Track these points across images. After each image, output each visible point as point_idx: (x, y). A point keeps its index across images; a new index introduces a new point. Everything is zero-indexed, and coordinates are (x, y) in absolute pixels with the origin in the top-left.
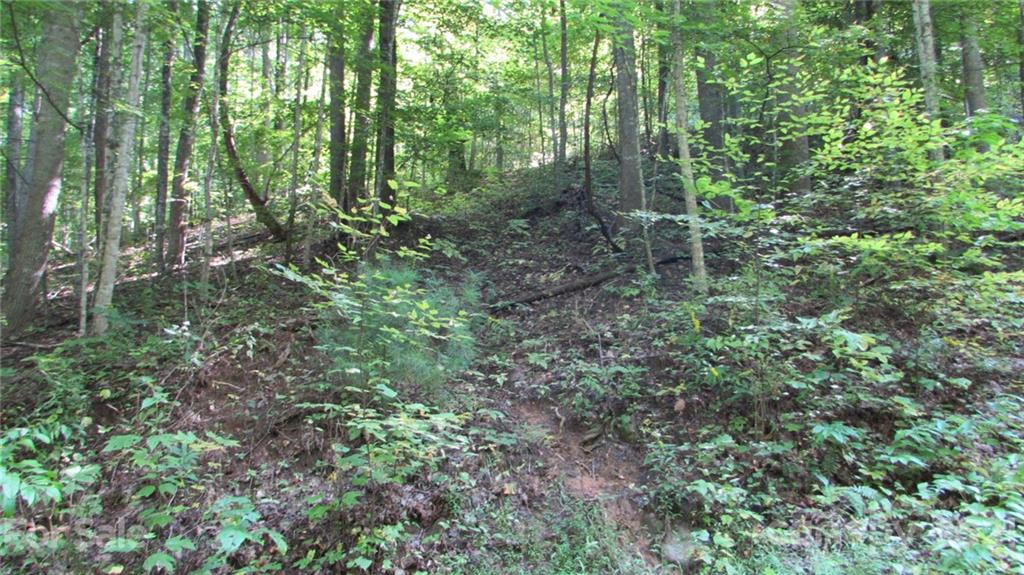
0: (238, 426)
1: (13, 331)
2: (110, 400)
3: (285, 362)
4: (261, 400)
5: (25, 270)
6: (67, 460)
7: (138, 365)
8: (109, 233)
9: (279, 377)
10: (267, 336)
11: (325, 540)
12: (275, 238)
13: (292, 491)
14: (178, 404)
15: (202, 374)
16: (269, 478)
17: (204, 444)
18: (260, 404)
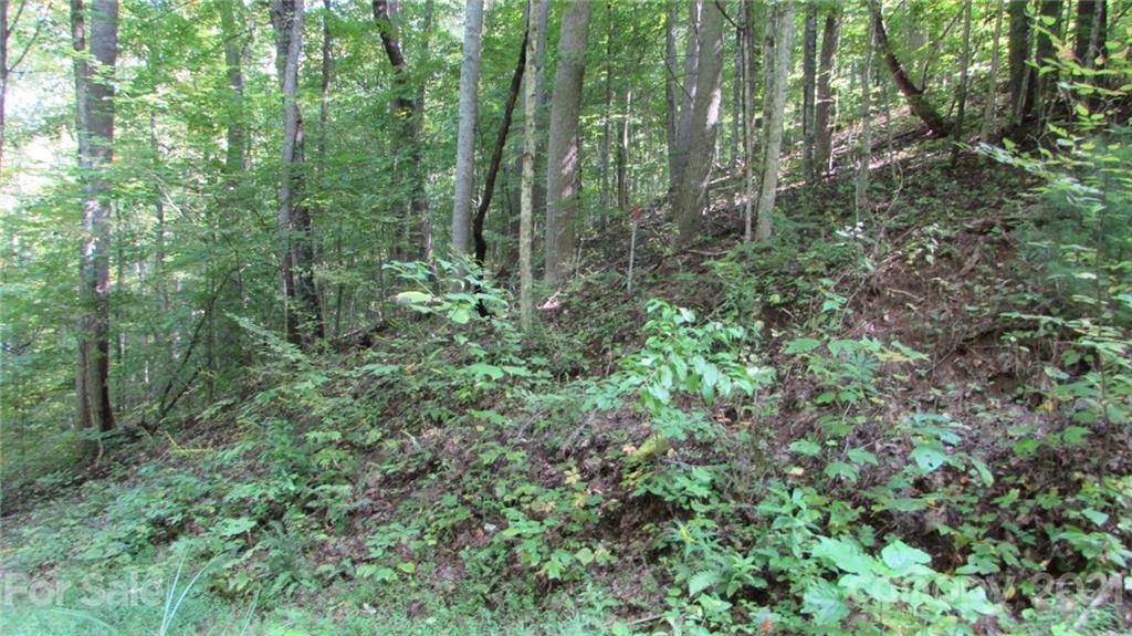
0: (917, 339)
1: (684, 241)
2: (780, 305)
3: (972, 270)
4: (943, 311)
5: (693, 182)
6: (745, 360)
7: (807, 270)
8: (771, 136)
9: (966, 287)
10: (948, 240)
11: (1031, 480)
12: (934, 133)
13: (989, 418)
14: (850, 312)
15: (873, 281)
16: (957, 400)
17: (890, 354)
18: (943, 317)
